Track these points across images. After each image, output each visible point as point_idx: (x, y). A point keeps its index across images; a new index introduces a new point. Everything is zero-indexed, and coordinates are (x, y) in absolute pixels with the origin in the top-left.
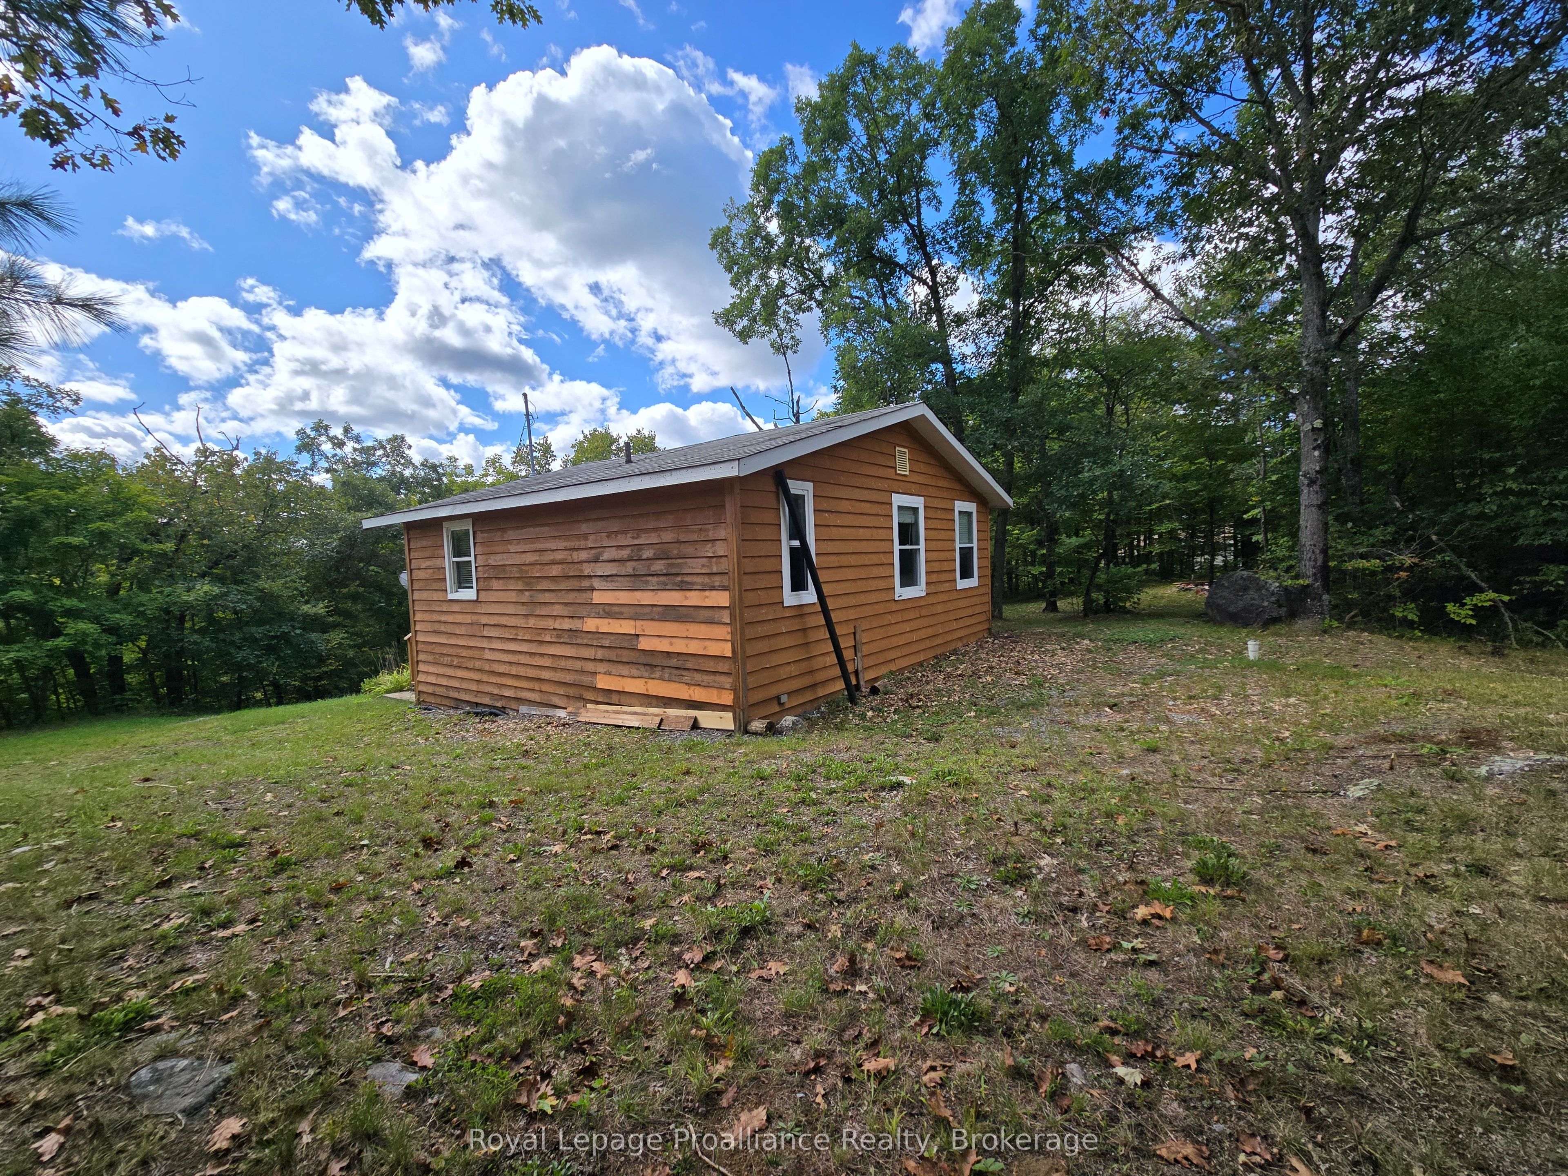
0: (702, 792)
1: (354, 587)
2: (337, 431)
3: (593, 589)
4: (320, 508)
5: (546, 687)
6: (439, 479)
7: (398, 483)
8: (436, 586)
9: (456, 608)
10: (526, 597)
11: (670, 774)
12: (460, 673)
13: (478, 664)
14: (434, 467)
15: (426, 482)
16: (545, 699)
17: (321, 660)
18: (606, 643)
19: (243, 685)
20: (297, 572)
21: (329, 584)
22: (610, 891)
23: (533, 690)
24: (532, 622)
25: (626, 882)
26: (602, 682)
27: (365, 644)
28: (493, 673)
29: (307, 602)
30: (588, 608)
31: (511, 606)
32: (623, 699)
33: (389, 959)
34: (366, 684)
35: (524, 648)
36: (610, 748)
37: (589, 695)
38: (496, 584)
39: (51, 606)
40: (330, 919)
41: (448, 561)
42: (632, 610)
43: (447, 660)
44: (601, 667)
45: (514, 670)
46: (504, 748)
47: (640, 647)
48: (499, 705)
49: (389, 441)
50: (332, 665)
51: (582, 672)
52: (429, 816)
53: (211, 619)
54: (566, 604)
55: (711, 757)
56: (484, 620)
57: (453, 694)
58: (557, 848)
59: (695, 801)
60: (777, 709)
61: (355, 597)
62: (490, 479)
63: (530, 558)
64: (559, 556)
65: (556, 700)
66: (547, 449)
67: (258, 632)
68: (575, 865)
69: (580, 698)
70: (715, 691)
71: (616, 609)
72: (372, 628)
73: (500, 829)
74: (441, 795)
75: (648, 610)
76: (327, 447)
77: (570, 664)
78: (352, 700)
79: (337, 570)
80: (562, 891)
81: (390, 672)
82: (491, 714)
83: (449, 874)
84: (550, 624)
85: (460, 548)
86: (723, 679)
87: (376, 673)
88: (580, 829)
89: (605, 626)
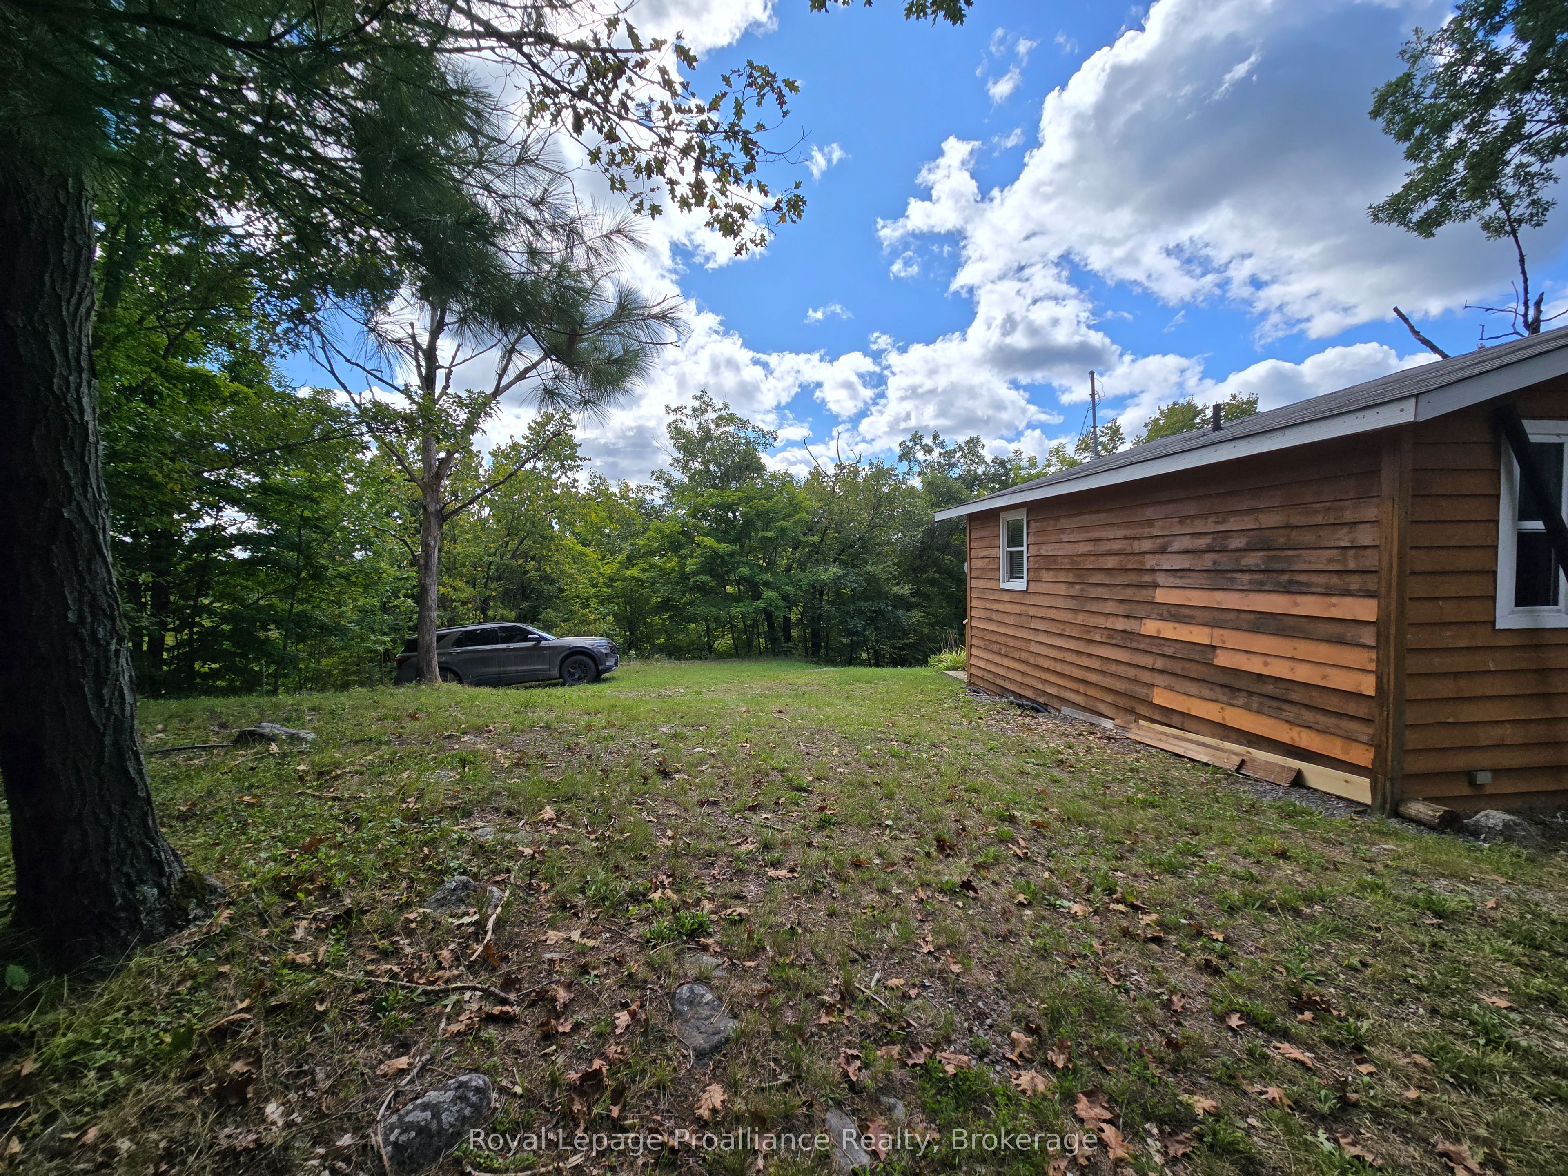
0: (1309, 900)
1: (931, 573)
2: (928, 441)
3: (1156, 586)
4: (910, 504)
5: (1092, 692)
6: (1007, 474)
7: (971, 481)
8: (991, 575)
9: (1006, 597)
10: (1076, 591)
11: (1252, 848)
12: (1006, 662)
13: (1024, 656)
14: (1003, 464)
15: (994, 478)
16: (1090, 704)
17: (905, 634)
18: (1169, 651)
19: (854, 647)
20: (892, 559)
21: (914, 570)
22: (1144, 1010)
23: (1077, 692)
24: (1080, 618)
25: (1167, 1005)
26: (1160, 698)
27: (937, 623)
28: (1037, 666)
29: (898, 584)
30: (1150, 607)
31: (1060, 599)
32: (1188, 724)
33: (877, 975)
34: (932, 659)
35: (1071, 645)
36: (1165, 784)
37: (1142, 710)
38: (1046, 576)
39: (757, 579)
40: (844, 896)
41: (1002, 550)
42: (1209, 615)
43: (996, 647)
44: (1159, 680)
45: (1059, 667)
46: (1038, 753)
47: (1217, 662)
48: (1041, 700)
49: (967, 443)
50: (912, 639)
51: (1136, 681)
52: (949, 811)
53: (838, 594)
54: (1121, 601)
55: (1328, 841)
56: (1032, 611)
57: (999, 682)
58: (1076, 908)
59: (1297, 913)
60: (1466, 791)
61: (932, 582)
62: (1052, 469)
63: (1083, 548)
64: (1116, 546)
65: (1102, 708)
66: (1115, 433)
67: (864, 605)
68: (1096, 944)
69: (1131, 711)
70: (1339, 742)
71: (1187, 612)
72: (943, 611)
73: (1016, 855)
74: (966, 791)
75: (1232, 616)
76: (920, 455)
77: (1121, 670)
78: (920, 671)
79: (921, 558)
80: (1074, 977)
81: (951, 652)
82: (1033, 709)
83: (951, 892)
84: (1101, 622)
85: (1014, 539)
86: (1354, 726)
87: (940, 650)
88: (1111, 891)
89: (1169, 631)
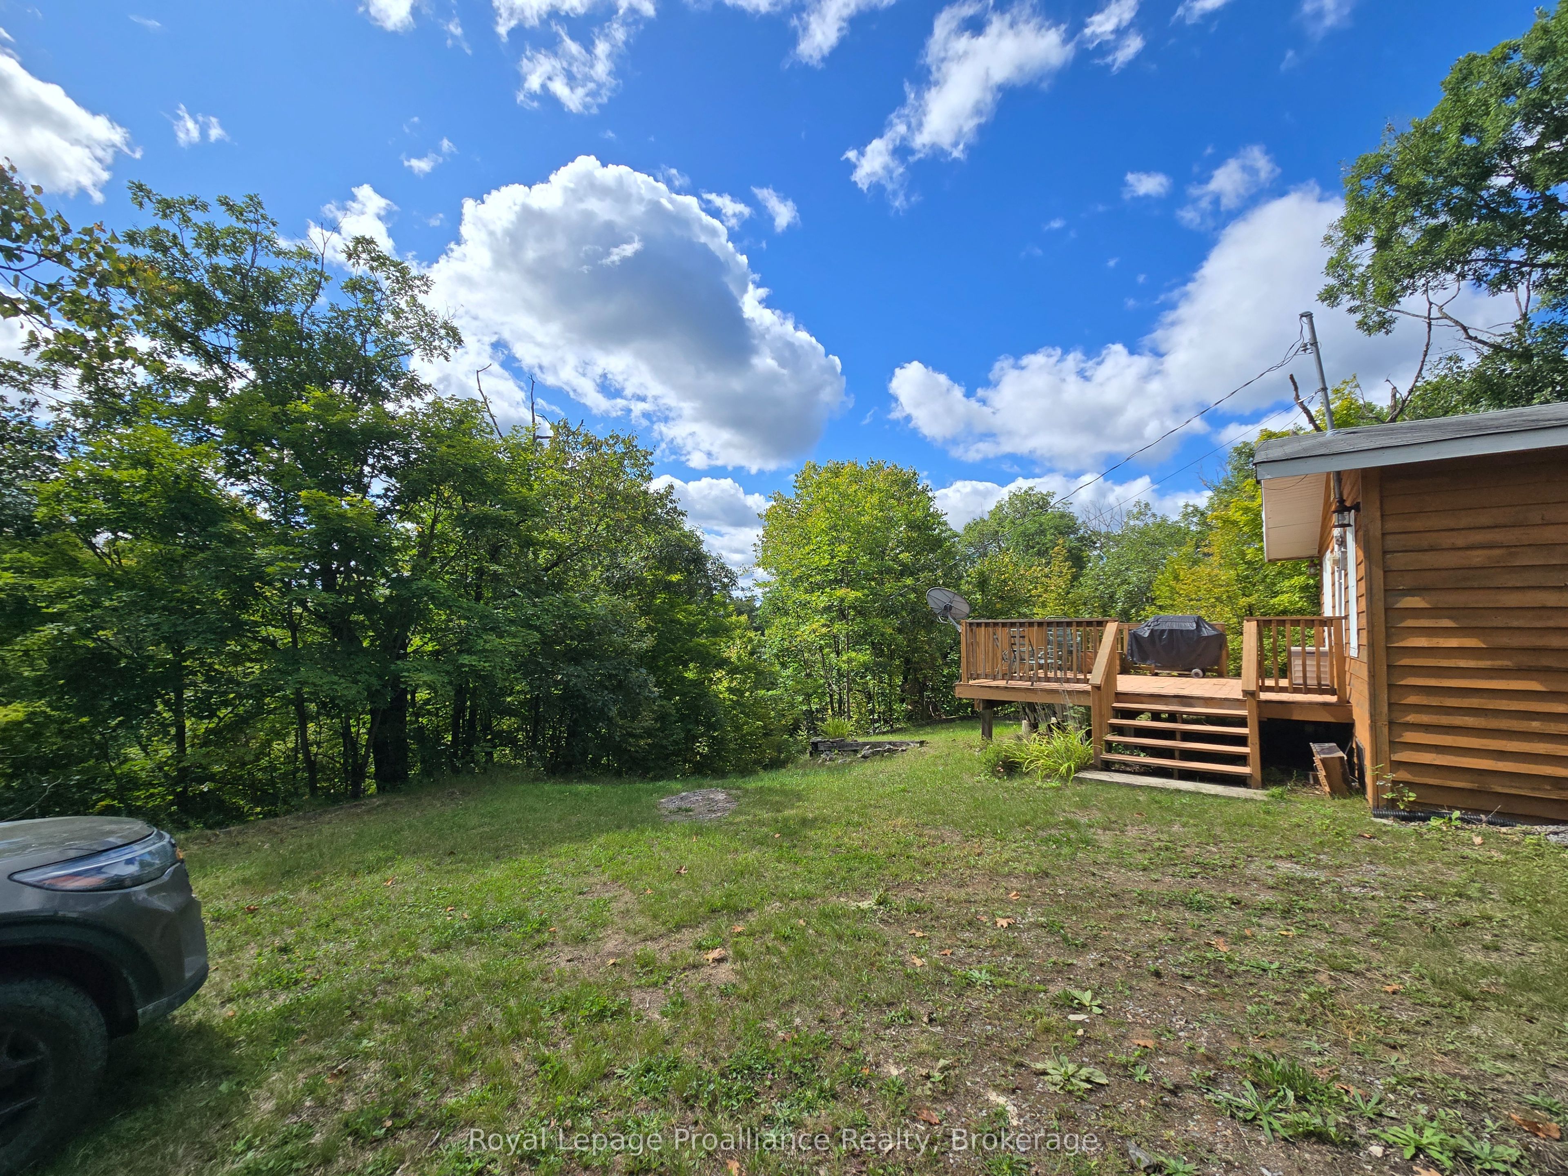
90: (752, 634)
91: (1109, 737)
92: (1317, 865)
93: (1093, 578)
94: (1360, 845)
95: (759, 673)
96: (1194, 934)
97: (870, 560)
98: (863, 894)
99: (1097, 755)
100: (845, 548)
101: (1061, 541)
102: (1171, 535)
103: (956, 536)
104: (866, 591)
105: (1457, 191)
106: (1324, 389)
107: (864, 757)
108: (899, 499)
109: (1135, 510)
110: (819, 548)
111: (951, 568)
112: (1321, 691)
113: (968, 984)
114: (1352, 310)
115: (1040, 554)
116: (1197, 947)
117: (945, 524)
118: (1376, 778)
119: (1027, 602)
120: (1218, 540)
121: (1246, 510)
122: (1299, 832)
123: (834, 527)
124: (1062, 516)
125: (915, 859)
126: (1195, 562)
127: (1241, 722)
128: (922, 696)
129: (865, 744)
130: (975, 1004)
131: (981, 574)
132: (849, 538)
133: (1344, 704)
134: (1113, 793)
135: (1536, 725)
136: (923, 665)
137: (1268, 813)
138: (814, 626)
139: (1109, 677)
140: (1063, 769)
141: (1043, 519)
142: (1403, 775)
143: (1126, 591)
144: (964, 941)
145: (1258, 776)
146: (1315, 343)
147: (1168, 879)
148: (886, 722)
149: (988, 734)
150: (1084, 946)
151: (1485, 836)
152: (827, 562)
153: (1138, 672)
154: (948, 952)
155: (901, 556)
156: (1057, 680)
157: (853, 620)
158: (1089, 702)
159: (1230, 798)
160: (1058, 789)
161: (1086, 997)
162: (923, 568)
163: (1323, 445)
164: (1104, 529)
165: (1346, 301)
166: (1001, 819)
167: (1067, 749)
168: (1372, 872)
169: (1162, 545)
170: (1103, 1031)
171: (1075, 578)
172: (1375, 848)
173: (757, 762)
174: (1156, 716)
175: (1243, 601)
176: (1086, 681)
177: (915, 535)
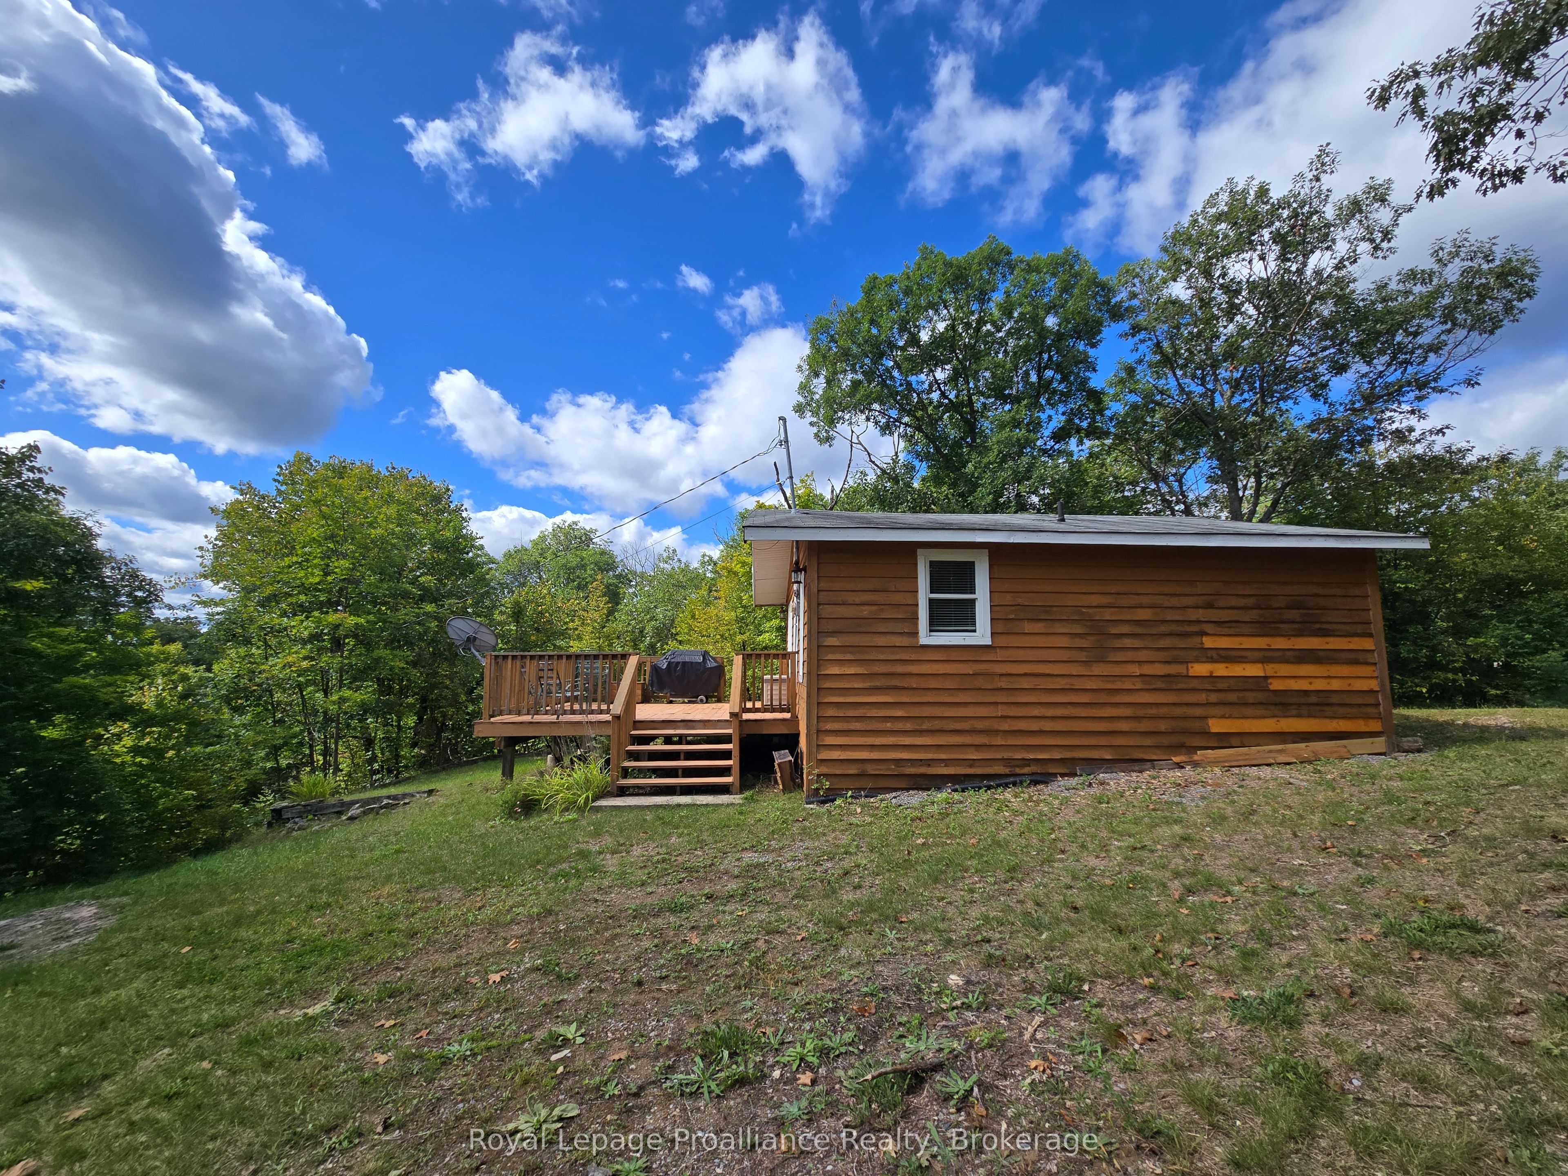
3: (1204, 634)
8: (904, 628)
9: (933, 655)
10: (1087, 642)
16: (1121, 754)
18: (1224, 686)
23: (1097, 747)
24: (1097, 669)
26: (1216, 726)
30: (1196, 653)
38: (1029, 627)
41: (924, 598)
42: (1260, 654)
44: (1215, 711)
47: (1272, 687)
51: (1187, 718)
54: (1157, 649)
56: (1001, 669)
70: (1361, 722)
71: (1237, 653)
75: (1280, 653)
77: (1166, 711)
84: (1135, 670)
86: (1370, 710)
89: (1221, 670)
90: (189, 670)
91: (627, 764)
92: (768, 851)
93: (627, 614)
94: (796, 828)
95: (194, 724)
96: (676, 935)
97: (381, 581)
98: (315, 995)
99: (613, 781)
100: (345, 563)
101: (599, 577)
102: (691, 580)
103: (493, 562)
104: (371, 618)
105: (867, 361)
106: (791, 478)
107: (352, 819)
108: (425, 515)
109: (665, 555)
110: (307, 560)
111: (483, 596)
112: (782, 710)
113: (444, 1063)
114: (812, 424)
115: (579, 588)
116: (675, 947)
117: (482, 548)
118: (809, 774)
119: (564, 634)
120: (724, 585)
121: (744, 564)
122: (760, 826)
123: (332, 537)
124: (603, 553)
125: (400, 931)
126: (708, 604)
127: (727, 739)
128: (439, 738)
129: (353, 803)
130: (447, 1084)
131: (517, 603)
132: (354, 552)
133: (795, 718)
134: (626, 816)
135: (889, 725)
136: (443, 703)
137: (741, 813)
138: (290, 659)
139: (629, 707)
140: (581, 800)
141: (584, 554)
142: (824, 770)
143: (654, 627)
144: (447, 1013)
145: (737, 784)
146: (787, 442)
147: (662, 889)
148: (390, 771)
149: (508, 773)
150: (577, 976)
151: (863, 806)
152: (317, 580)
153: (657, 700)
154: (424, 1033)
155: (422, 579)
156: (582, 712)
157: (351, 651)
158: (609, 731)
159: (717, 805)
160: (575, 820)
161: (570, 1031)
162: (450, 595)
163: (788, 519)
164: (639, 569)
165: (809, 417)
166: (511, 864)
167: (587, 780)
168: (800, 848)
169: (684, 587)
170: (584, 1060)
171: (611, 612)
172: (804, 829)
173: (177, 849)
174: (668, 740)
175: (739, 638)
176: (608, 711)
177: (442, 557)
